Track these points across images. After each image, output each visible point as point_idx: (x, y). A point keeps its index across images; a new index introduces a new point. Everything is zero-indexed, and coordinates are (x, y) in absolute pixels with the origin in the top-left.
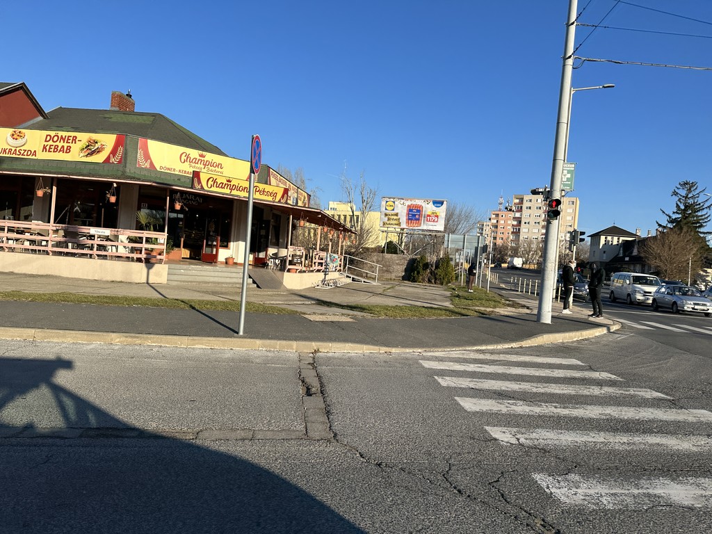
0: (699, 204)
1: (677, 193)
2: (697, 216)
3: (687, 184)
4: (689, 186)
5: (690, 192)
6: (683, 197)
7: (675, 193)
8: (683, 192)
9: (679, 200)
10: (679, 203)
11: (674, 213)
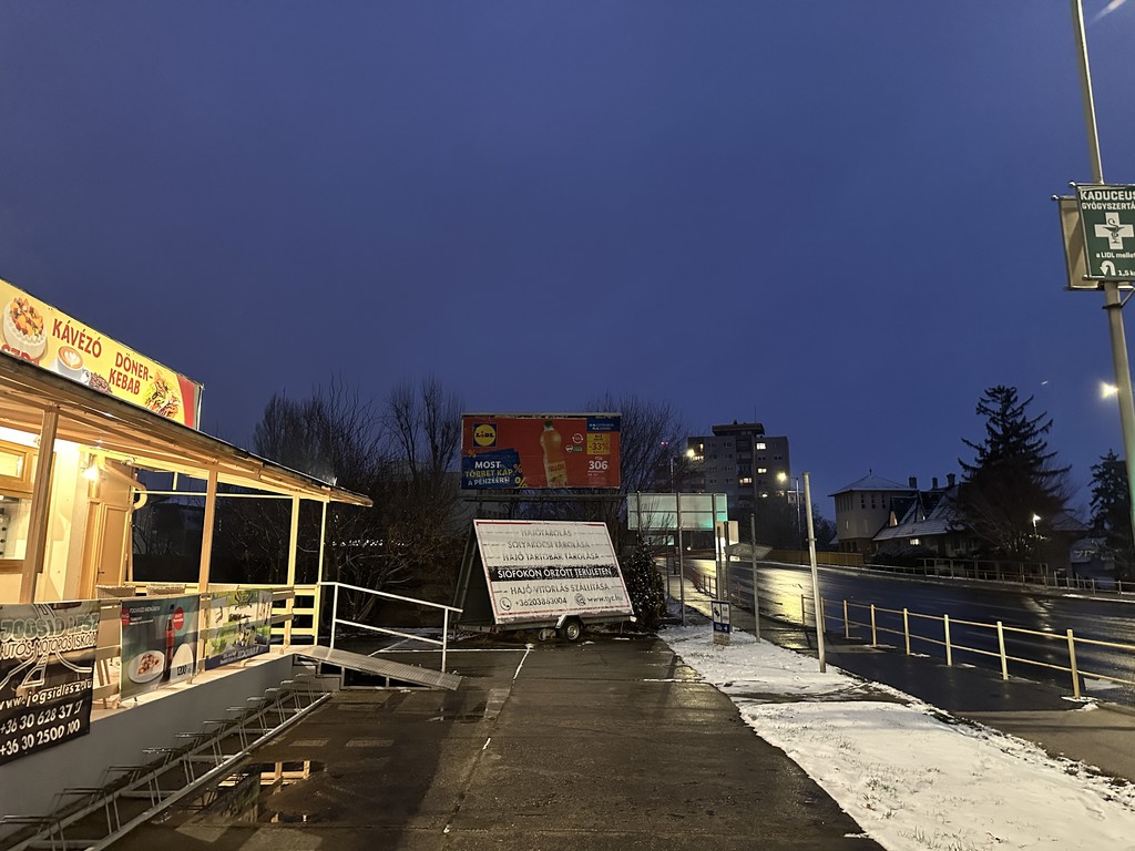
0: (1029, 424)
1: (986, 410)
2: (1026, 448)
3: (1000, 391)
4: (1006, 395)
5: (1006, 408)
6: (998, 414)
7: (982, 410)
8: (996, 407)
9: (992, 419)
10: (992, 425)
11: (987, 442)
